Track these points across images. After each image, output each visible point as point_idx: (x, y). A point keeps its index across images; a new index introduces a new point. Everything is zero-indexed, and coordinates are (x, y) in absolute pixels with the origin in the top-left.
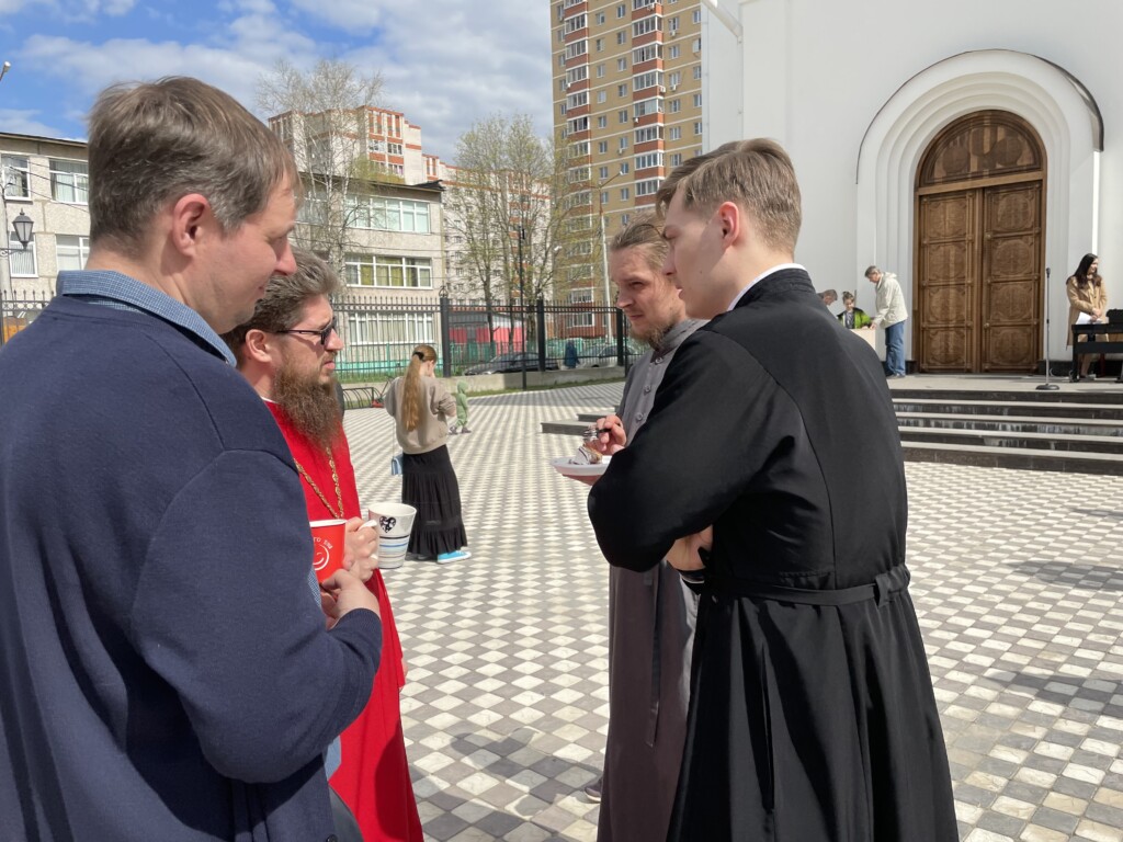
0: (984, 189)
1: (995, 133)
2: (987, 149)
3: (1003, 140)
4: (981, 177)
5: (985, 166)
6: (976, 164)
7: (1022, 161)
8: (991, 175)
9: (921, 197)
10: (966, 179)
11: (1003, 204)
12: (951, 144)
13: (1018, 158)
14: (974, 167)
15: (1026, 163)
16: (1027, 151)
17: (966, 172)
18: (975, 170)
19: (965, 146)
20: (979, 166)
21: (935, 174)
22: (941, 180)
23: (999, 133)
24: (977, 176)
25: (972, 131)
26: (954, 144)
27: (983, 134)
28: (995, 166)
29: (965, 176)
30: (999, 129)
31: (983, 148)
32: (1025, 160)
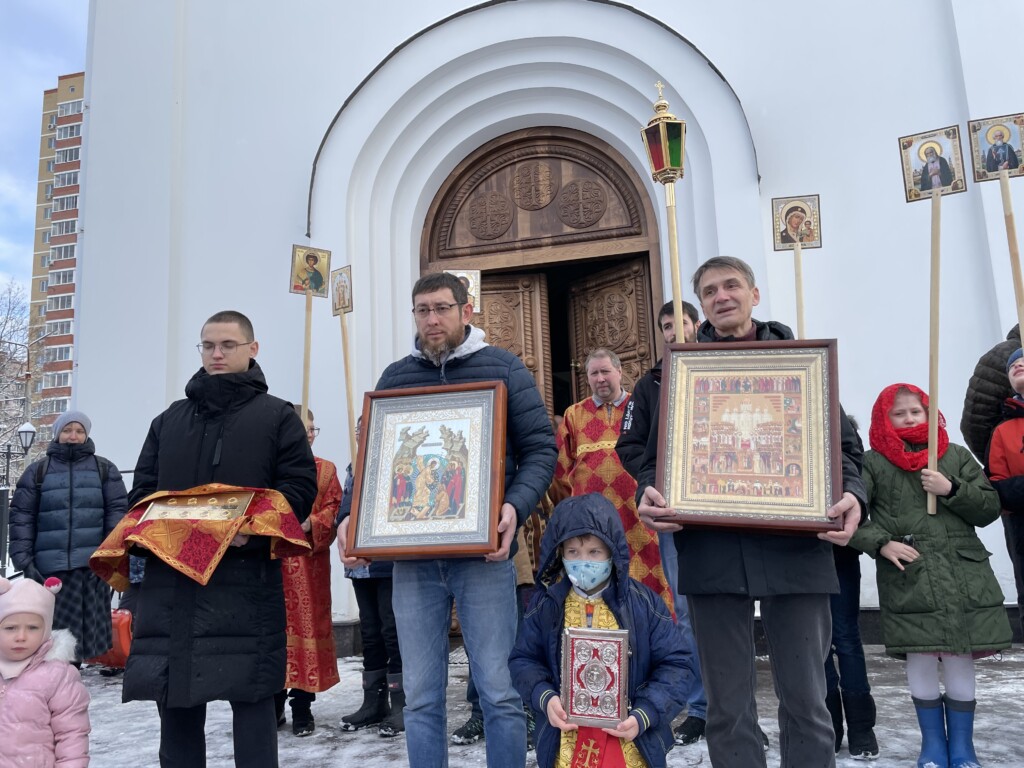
1: (556, 173)
2: (545, 199)
3: (573, 183)
4: (538, 246)
5: (543, 229)
6: (527, 225)
7: (608, 220)
8: (555, 244)
12: (482, 187)
13: (601, 214)
14: (524, 231)
15: (614, 224)
16: (613, 202)
17: (511, 239)
18: (527, 235)
19: (506, 192)
20: (533, 229)
21: (457, 240)
22: (468, 251)
23: (564, 173)
24: (532, 245)
25: (518, 166)
26: (487, 188)
27: (537, 173)
28: (562, 228)
29: (511, 246)
30: (564, 164)
31: (538, 196)
32: (614, 218)
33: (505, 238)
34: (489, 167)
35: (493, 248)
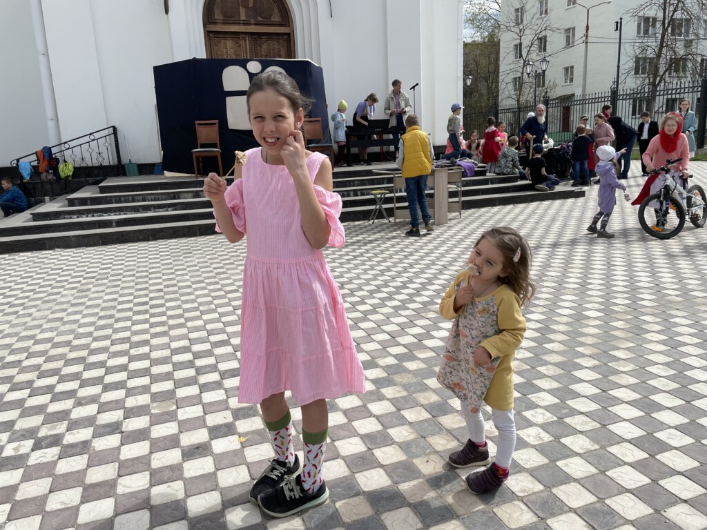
0: (252, 34)
2: (251, 5)
4: (249, 24)
5: (250, 17)
6: (244, 14)
7: (274, 17)
8: (256, 24)
9: (209, 32)
10: (239, 24)
11: (265, 46)
13: (272, 15)
14: (243, 16)
15: (277, 20)
16: (276, 11)
17: (238, 18)
18: (244, 19)
20: (246, 16)
21: (216, 15)
22: (221, 21)
24: (246, 23)
28: (257, 18)
31: (248, 3)
32: (276, 18)
33: (236, 18)
35: (231, 22)
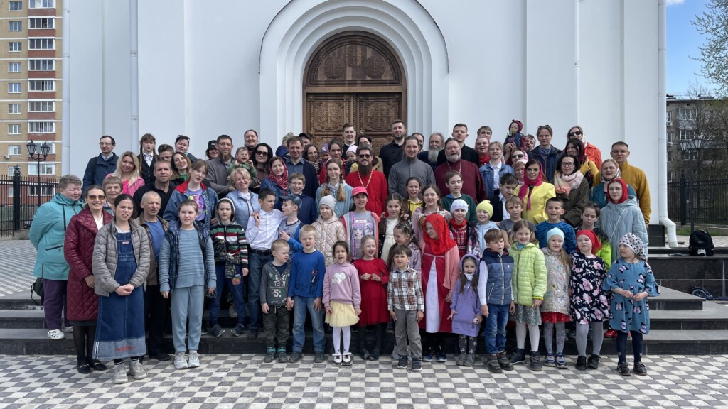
0: (357, 94)
1: (364, 52)
2: (359, 63)
3: (372, 58)
4: (355, 84)
5: (357, 76)
6: (351, 74)
7: (385, 76)
8: (363, 84)
9: (308, 94)
10: (344, 84)
11: (372, 108)
12: (331, 54)
13: (382, 73)
15: (388, 78)
16: (388, 68)
17: (343, 79)
18: (350, 78)
19: (342, 57)
20: (353, 76)
21: (319, 77)
22: (323, 83)
23: (368, 52)
24: (352, 84)
25: (348, 46)
26: (334, 54)
27: (356, 51)
28: (365, 77)
29: (343, 82)
30: (368, 48)
31: (356, 62)
32: (388, 76)
33: (341, 79)
34: (334, 45)
35: (335, 83)
